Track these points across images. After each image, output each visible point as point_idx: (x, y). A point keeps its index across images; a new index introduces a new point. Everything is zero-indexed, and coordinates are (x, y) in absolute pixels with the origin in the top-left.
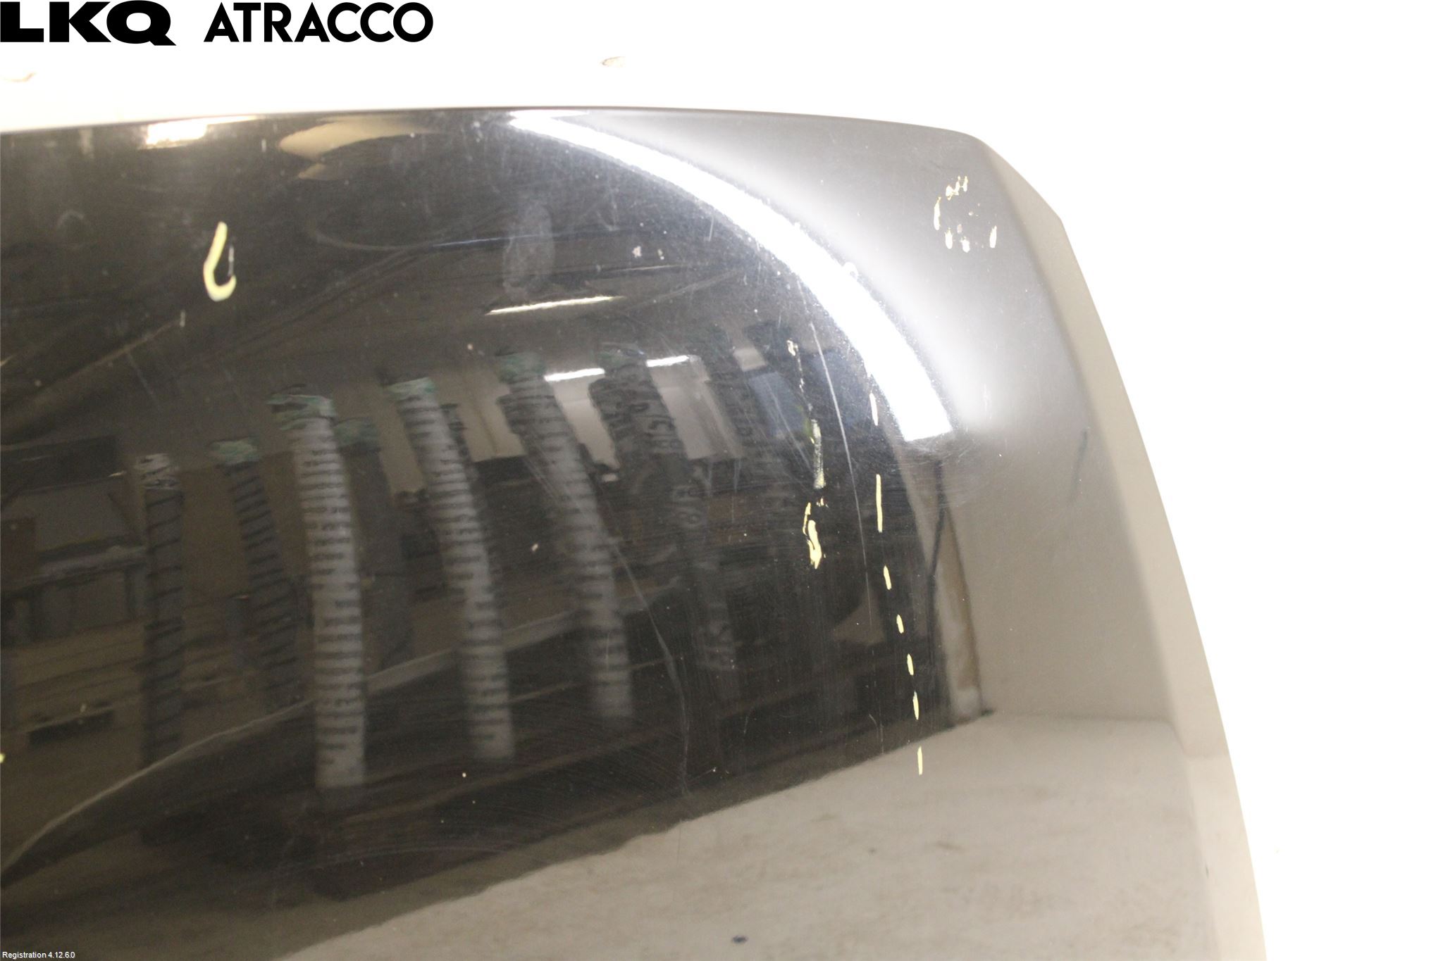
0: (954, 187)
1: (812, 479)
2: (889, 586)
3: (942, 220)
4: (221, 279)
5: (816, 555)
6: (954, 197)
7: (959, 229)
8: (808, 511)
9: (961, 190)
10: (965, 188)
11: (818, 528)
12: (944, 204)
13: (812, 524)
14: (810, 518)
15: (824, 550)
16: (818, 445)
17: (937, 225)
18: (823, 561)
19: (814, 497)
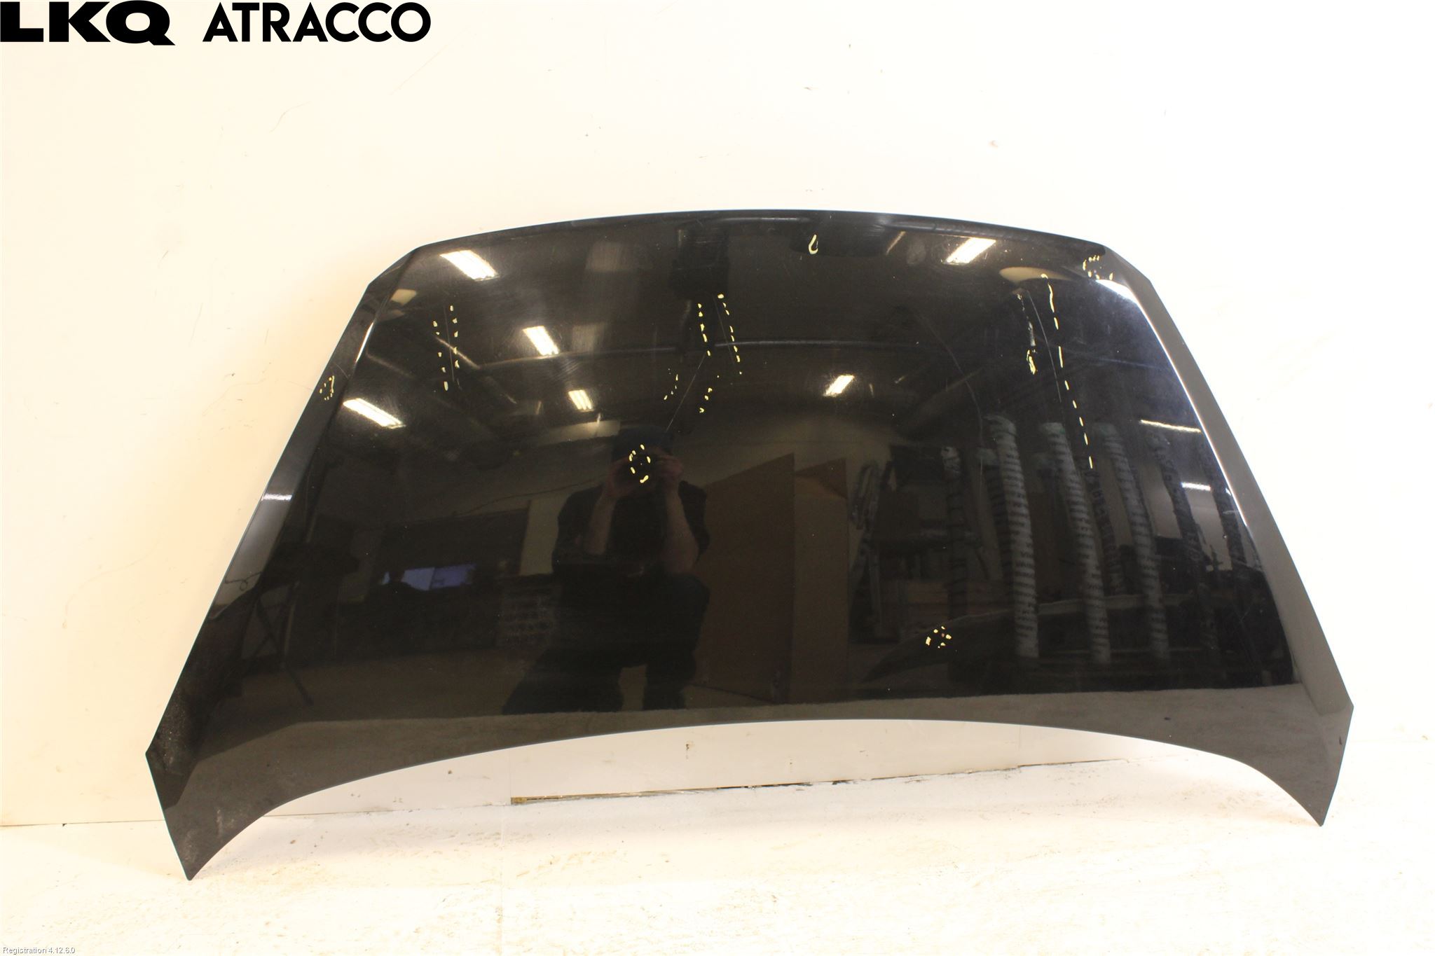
0: (1092, 258)
1: (1030, 343)
2: (1068, 388)
3: (1086, 267)
5: (1033, 369)
6: (1092, 261)
7: (1095, 272)
8: (1028, 353)
9: (1096, 260)
11: (1033, 359)
12: (1086, 262)
13: (1030, 358)
14: (1029, 355)
15: (1036, 368)
16: (1032, 331)
17: (1084, 268)
18: (1036, 372)
19: (1031, 348)
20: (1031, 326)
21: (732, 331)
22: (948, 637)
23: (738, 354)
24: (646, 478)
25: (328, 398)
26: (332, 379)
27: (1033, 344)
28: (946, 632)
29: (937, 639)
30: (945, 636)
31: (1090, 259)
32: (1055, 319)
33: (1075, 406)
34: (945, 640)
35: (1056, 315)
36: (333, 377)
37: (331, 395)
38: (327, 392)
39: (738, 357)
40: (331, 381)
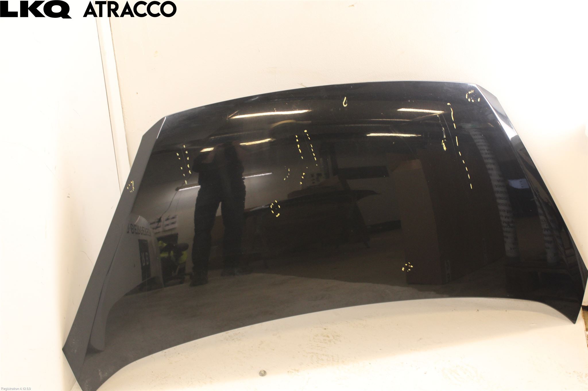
1: (443, 136)
2: (460, 155)
3: (468, 97)
4: (345, 104)
5: (445, 148)
6: (470, 93)
7: (472, 98)
8: (443, 141)
10: (473, 92)
11: (445, 144)
12: (468, 94)
13: (444, 144)
15: (446, 148)
16: (444, 131)
18: (446, 150)
19: (444, 139)
20: (443, 129)
21: (312, 147)
22: (412, 266)
23: (315, 157)
24: (279, 214)
25: (132, 191)
26: (132, 182)
27: (445, 137)
28: (410, 265)
29: (407, 268)
30: (410, 266)
31: (469, 92)
32: (454, 124)
33: (464, 163)
34: (410, 268)
35: (455, 122)
36: (133, 181)
37: (133, 190)
38: (131, 188)
39: (315, 158)
40: (132, 184)
